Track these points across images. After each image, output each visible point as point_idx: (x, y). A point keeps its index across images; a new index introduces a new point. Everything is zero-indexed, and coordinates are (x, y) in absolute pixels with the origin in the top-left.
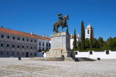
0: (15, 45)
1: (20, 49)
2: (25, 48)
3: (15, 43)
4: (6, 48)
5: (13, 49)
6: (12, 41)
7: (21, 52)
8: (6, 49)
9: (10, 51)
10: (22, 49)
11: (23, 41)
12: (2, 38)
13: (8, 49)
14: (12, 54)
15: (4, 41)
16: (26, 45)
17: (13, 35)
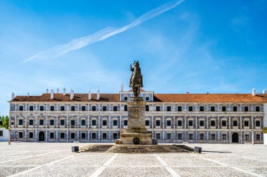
0: (206, 121)
1: (217, 128)
2: (228, 126)
3: (205, 117)
4: (187, 128)
5: (202, 129)
6: (199, 115)
7: (220, 134)
8: (187, 130)
9: (195, 132)
10: (220, 128)
11: (223, 112)
12: (180, 112)
13: (192, 130)
14: (199, 138)
15: (183, 117)
16: (231, 120)
17: (199, 104)
